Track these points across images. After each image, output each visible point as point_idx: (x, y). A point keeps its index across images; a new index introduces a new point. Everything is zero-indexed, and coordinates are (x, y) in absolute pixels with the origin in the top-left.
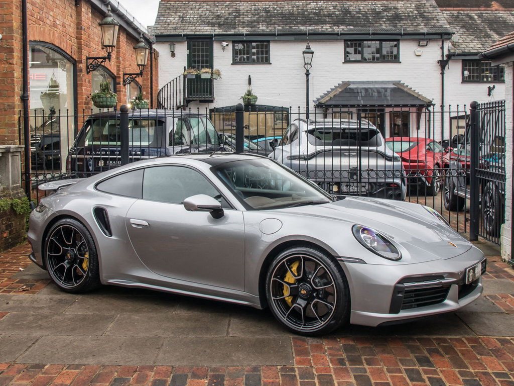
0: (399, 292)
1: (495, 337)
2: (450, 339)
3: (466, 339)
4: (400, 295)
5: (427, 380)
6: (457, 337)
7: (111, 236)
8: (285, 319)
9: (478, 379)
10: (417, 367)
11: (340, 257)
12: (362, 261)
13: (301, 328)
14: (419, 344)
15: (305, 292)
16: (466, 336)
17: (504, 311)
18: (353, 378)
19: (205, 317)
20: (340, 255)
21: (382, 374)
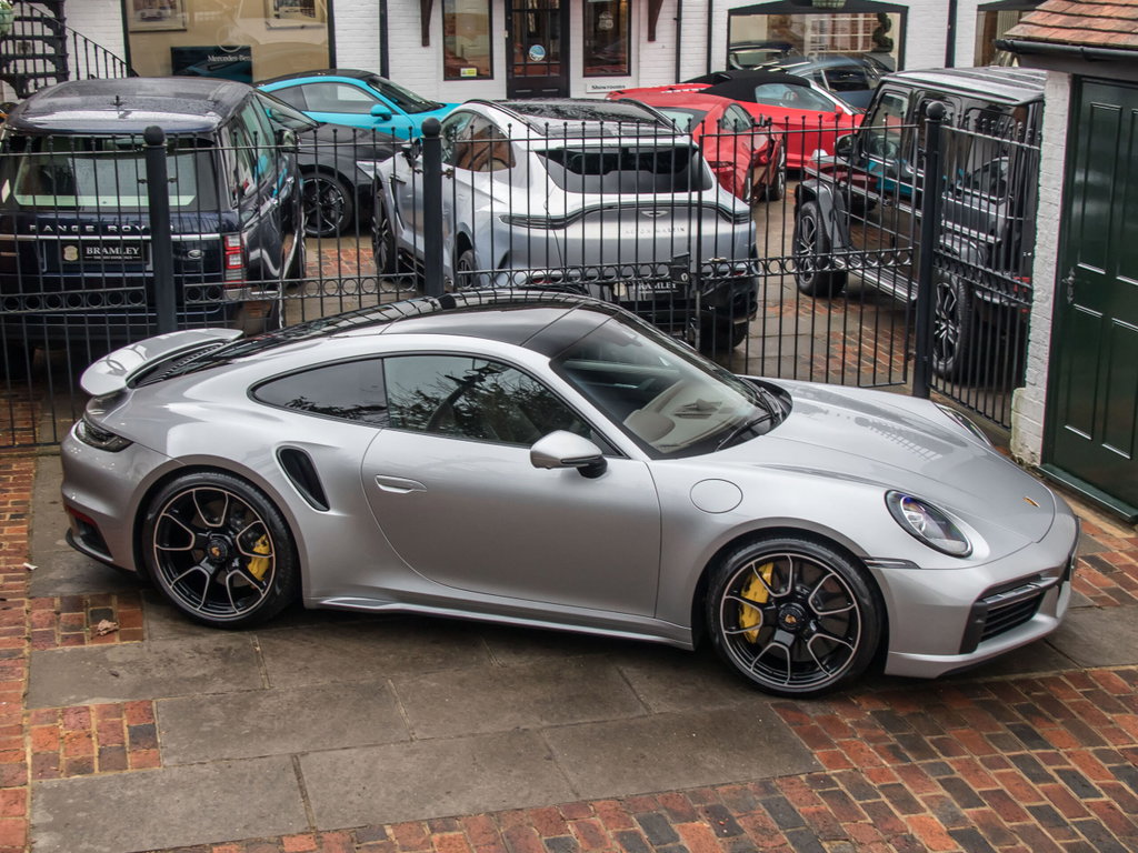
0: (979, 616)
1: (1111, 669)
2: (1041, 680)
3: (1067, 676)
4: (979, 621)
5: (1056, 776)
6: (1050, 674)
7: (328, 509)
8: (751, 670)
9: (1130, 764)
10: (1026, 752)
11: (872, 559)
12: (911, 565)
13: (785, 685)
14: (996, 697)
15: (794, 620)
16: (1064, 671)
17: (1092, 602)
18: (941, 787)
19: (571, 668)
20: (872, 555)
21: (981, 773)
